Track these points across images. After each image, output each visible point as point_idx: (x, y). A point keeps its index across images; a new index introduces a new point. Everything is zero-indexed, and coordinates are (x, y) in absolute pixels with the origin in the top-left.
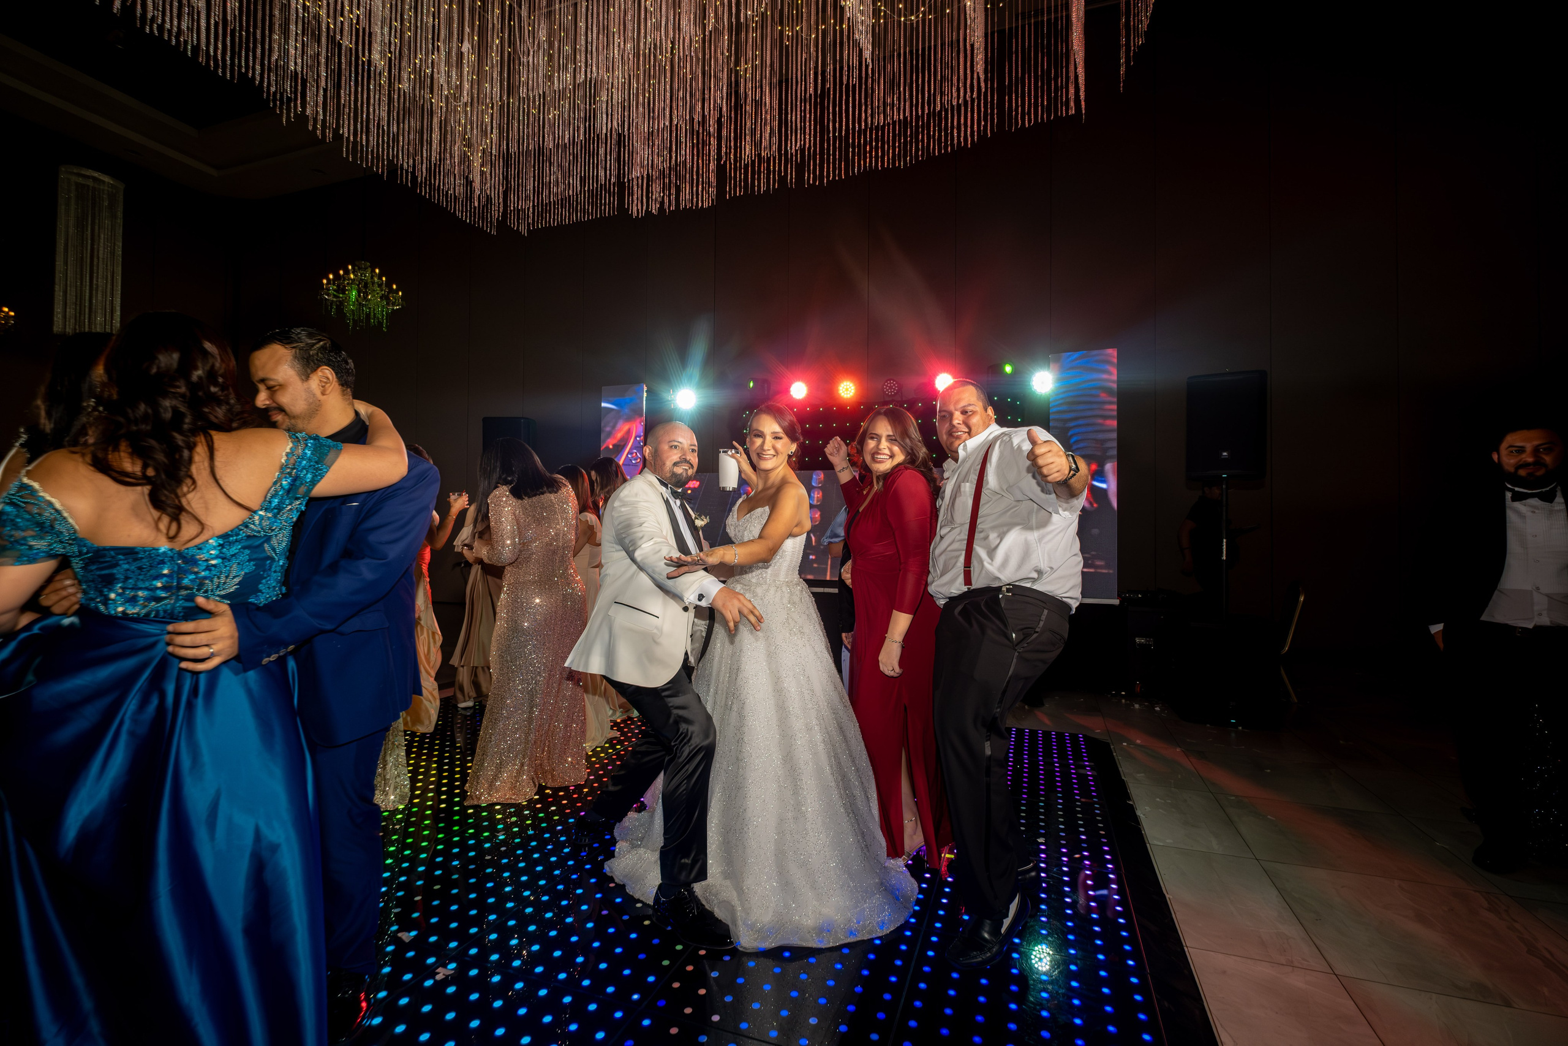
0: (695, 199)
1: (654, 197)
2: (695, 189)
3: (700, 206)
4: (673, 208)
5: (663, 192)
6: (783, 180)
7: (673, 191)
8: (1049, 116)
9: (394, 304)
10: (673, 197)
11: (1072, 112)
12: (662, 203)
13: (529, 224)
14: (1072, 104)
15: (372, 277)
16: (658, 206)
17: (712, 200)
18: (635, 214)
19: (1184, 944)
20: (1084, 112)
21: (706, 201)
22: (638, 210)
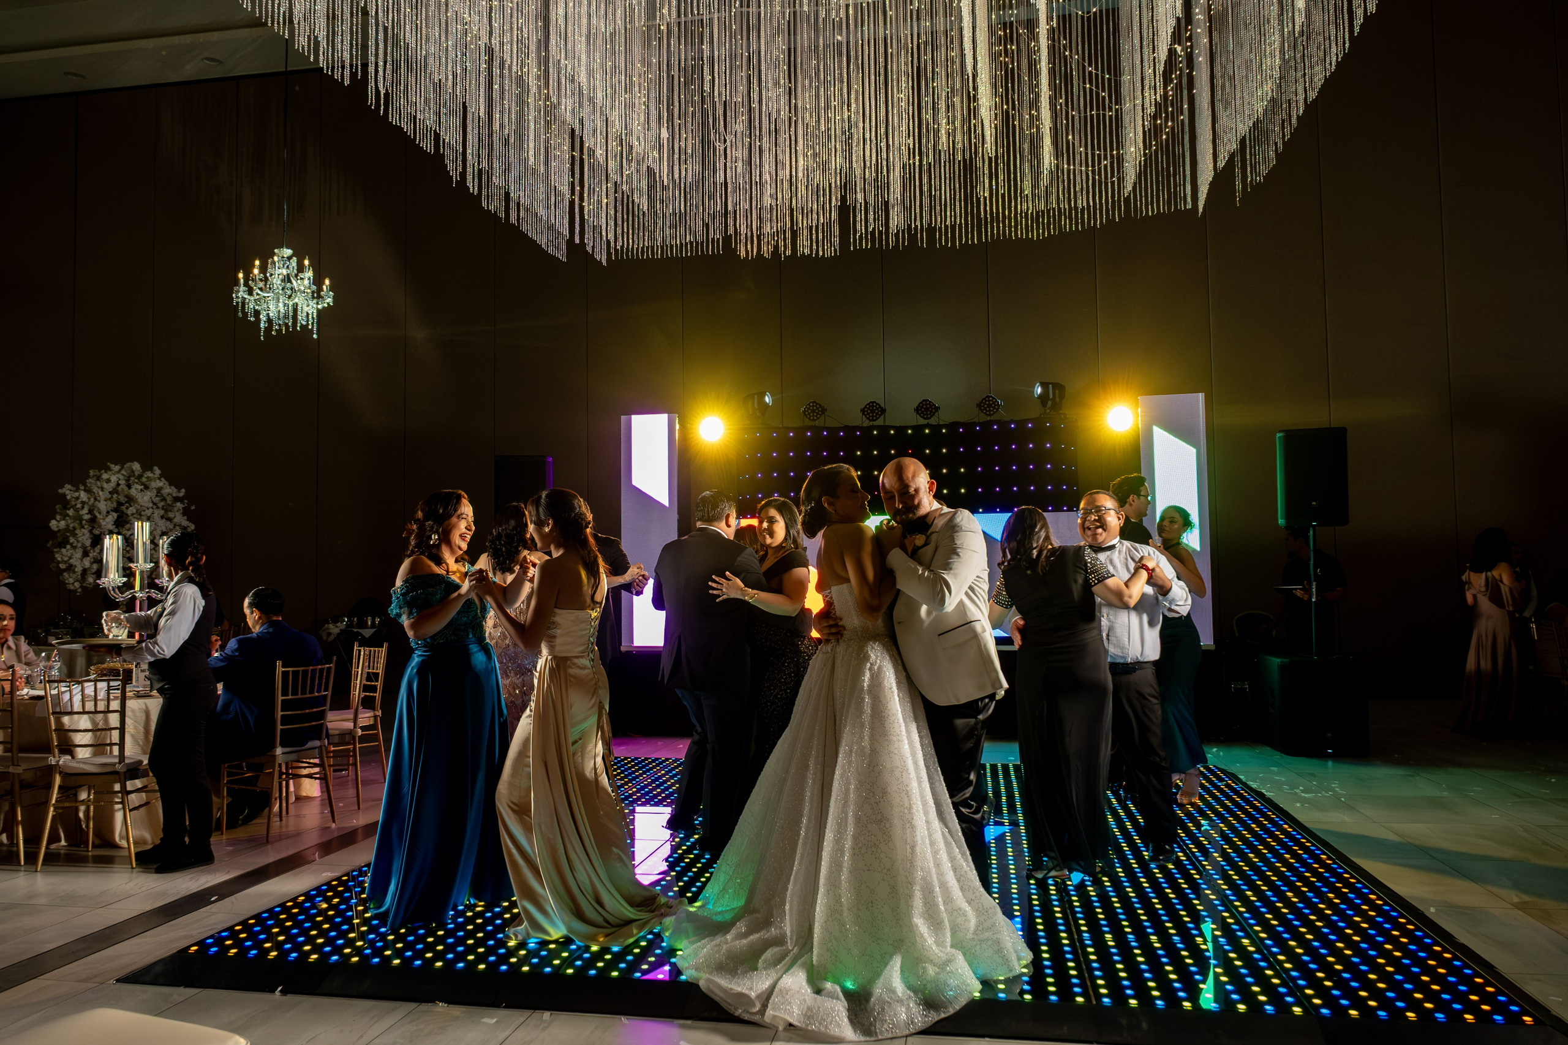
0: (815, 247)
1: (766, 240)
2: (814, 237)
3: (821, 253)
4: (789, 252)
5: (778, 236)
6: (913, 238)
7: (788, 235)
8: (1169, 208)
10: (789, 241)
11: (1189, 206)
12: (776, 247)
13: (609, 254)
14: (1189, 199)
16: (771, 249)
17: (835, 250)
18: (743, 254)
20: (1201, 210)
21: (829, 250)
22: (747, 252)
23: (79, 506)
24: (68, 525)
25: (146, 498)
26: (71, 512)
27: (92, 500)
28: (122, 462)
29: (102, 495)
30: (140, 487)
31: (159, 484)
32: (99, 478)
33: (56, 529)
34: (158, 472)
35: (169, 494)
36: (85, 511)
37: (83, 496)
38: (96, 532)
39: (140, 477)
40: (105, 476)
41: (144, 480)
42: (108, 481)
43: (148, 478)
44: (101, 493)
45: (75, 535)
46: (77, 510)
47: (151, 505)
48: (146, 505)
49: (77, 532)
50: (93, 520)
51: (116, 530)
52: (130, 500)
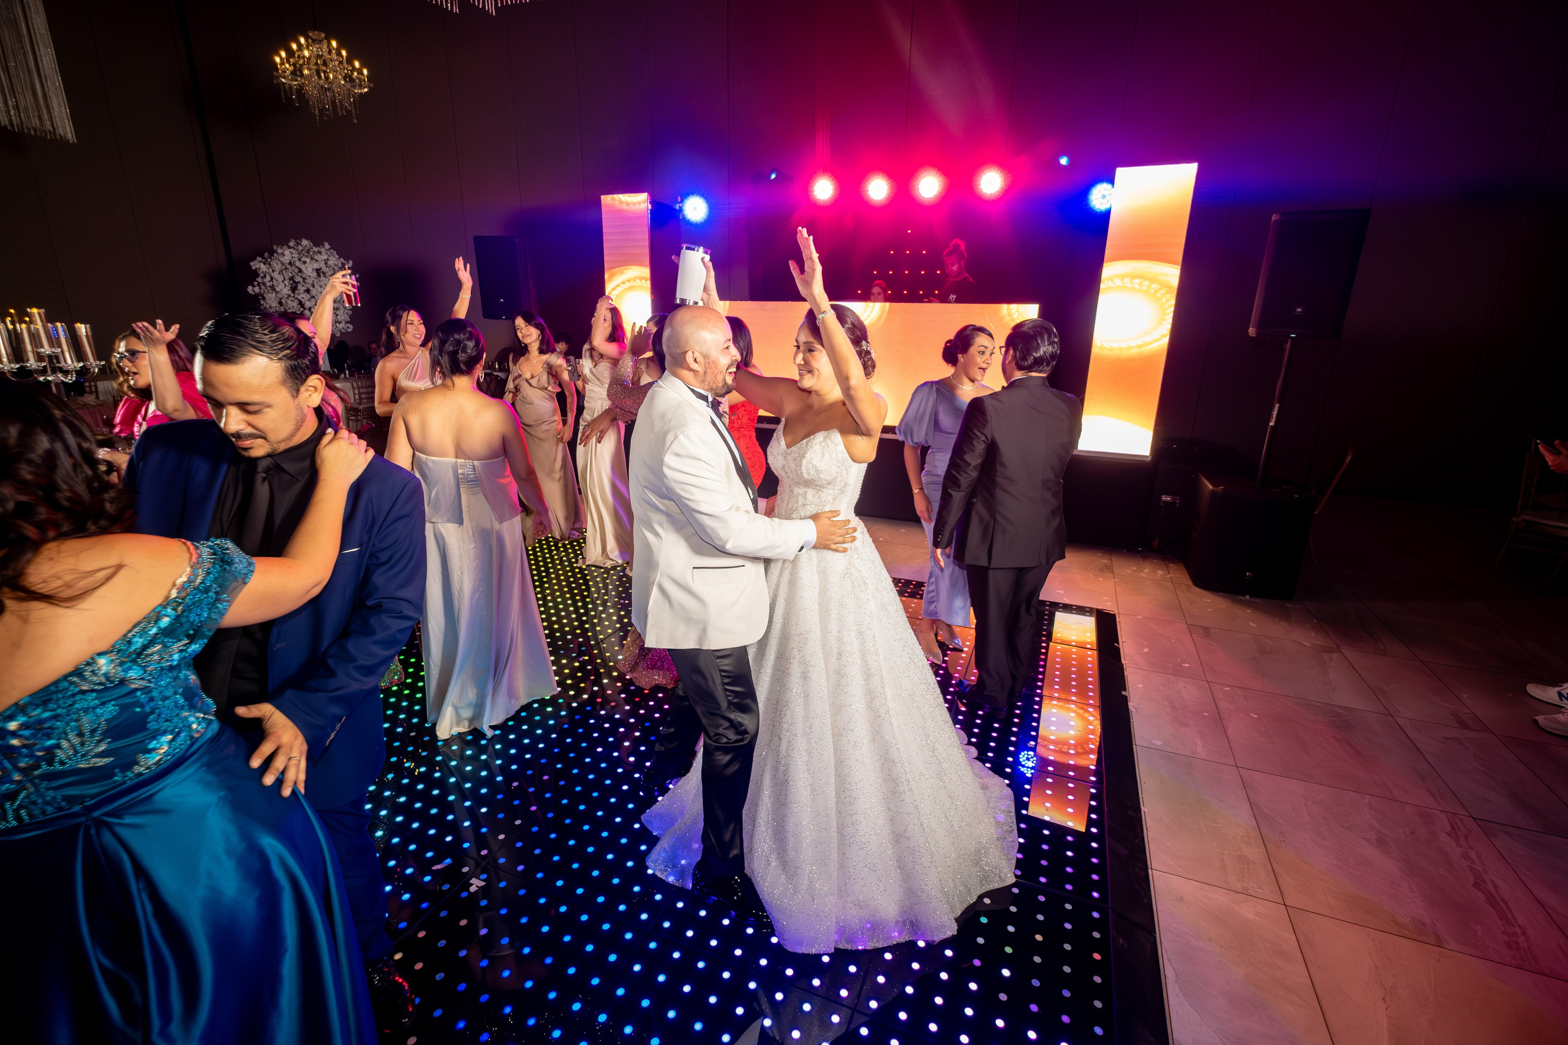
9: (361, 86)
15: (330, 52)
19: (1149, 866)
23: (262, 275)
24: (260, 289)
25: (310, 269)
26: (259, 280)
27: (271, 270)
28: (298, 239)
29: (277, 266)
30: (308, 260)
31: (326, 257)
32: (276, 252)
33: (253, 293)
34: (327, 246)
35: (335, 265)
36: (268, 278)
37: (263, 268)
38: (280, 296)
39: (308, 252)
40: (280, 251)
41: (311, 253)
42: (283, 255)
43: (314, 252)
44: (275, 265)
45: (264, 299)
46: (262, 278)
47: (315, 274)
48: (311, 275)
49: (265, 295)
50: (273, 288)
51: (292, 295)
52: (300, 271)
